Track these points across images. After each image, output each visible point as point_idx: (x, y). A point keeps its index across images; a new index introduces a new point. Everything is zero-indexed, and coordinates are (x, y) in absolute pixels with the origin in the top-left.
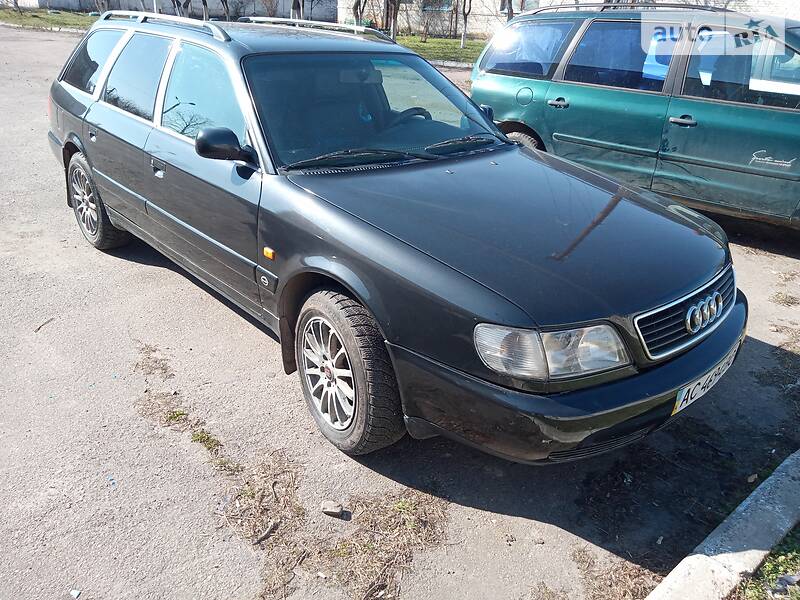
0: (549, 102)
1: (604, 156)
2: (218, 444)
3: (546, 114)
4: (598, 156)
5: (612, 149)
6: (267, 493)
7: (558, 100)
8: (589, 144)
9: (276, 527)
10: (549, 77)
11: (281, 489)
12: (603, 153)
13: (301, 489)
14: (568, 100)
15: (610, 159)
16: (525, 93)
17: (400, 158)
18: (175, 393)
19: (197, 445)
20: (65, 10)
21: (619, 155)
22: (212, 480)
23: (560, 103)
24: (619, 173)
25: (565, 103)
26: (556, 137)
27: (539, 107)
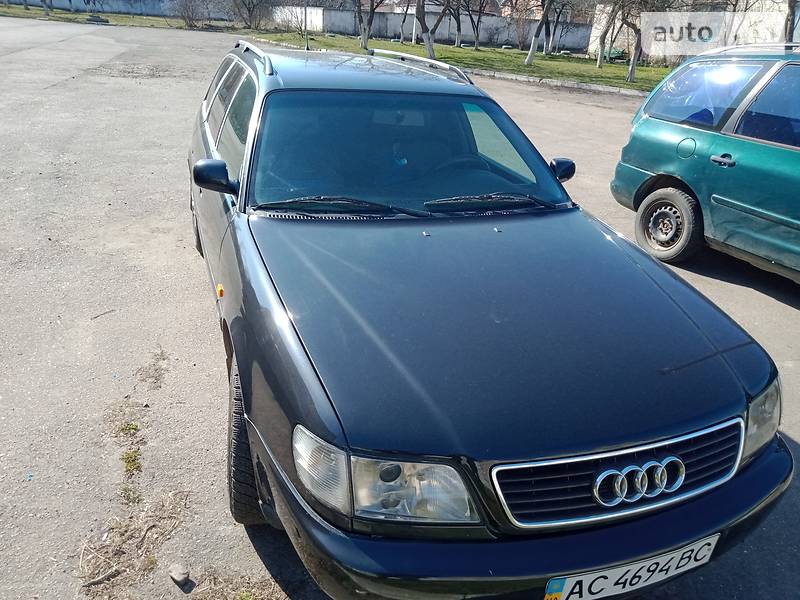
0: (713, 157)
1: (771, 230)
2: (139, 468)
3: (707, 171)
4: (764, 230)
5: (782, 223)
6: (137, 535)
7: (724, 156)
8: (752, 212)
9: (118, 573)
10: (718, 128)
11: (153, 535)
12: (768, 227)
13: (172, 541)
14: (735, 157)
15: (778, 236)
16: (689, 144)
17: (387, 211)
18: (146, 406)
19: (123, 464)
20: (341, 33)
21: (789, 232)
22: (106, 504)
23: (726, 160)
24: (786, 254)
25: (731, 161)
26: (714, 198)
27: (700, 162)
